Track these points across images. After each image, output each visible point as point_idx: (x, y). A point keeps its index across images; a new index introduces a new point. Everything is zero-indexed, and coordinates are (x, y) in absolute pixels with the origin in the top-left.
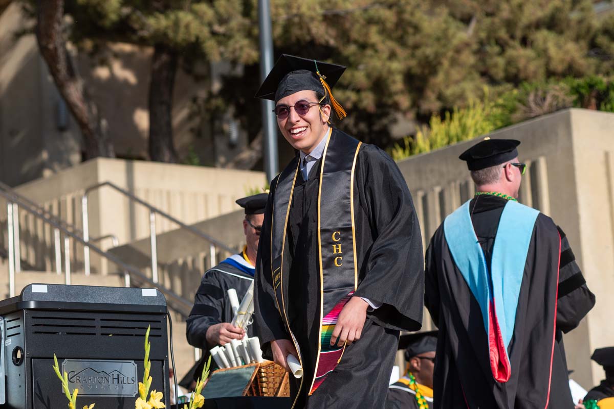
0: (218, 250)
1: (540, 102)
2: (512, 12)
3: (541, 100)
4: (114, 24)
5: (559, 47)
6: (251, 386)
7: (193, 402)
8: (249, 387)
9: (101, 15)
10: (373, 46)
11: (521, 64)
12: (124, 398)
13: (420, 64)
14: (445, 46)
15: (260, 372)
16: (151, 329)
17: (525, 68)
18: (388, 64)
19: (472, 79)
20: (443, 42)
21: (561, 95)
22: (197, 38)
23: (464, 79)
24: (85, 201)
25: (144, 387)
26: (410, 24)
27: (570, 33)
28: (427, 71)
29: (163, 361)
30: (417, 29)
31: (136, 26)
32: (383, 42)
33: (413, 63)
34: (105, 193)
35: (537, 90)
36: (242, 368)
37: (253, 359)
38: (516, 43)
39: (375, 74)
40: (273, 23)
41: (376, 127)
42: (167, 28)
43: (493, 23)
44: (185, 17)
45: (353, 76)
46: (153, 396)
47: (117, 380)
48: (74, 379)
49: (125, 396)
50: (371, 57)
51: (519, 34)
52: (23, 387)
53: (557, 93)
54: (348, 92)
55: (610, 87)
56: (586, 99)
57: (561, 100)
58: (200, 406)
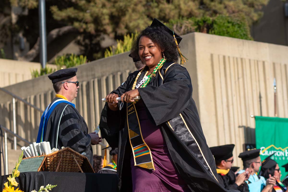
0: (16, 101)
1: (178, 29)
3: (179, 28)
5: (185, 3)
6: (42, 166)
7: (14, 174)
8: (41, 167)
10: (94, 1)
11: (167, 11)
13: (117, 10)
14: (130, 2)
15: (46, 159)
17: (169, 13)
18: (101, 10)
19: (143, 19)
21: (189, 26)
23: (139, 19)
28: (120, 14)
33: (114, 10)
35: (177, 23)
36: (37, 157)
37: (43, 153)
38: (165, 2)
39: (95, 15)
41: (94, 42)
45: (84, 15)
50: (93, 6)
53: (187, 25)
54: (82, 24)
55: (214, 22)
56: (202, 28)
57: (189, 28)
58: (18, 176)
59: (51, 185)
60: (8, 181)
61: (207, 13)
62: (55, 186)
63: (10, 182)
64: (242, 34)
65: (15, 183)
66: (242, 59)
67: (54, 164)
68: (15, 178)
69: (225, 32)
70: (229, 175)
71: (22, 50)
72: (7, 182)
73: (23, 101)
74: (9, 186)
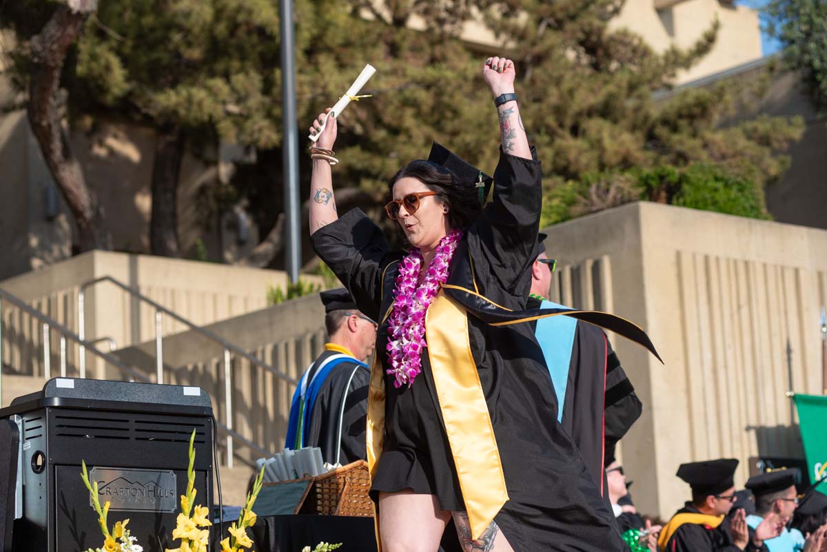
0: (232, 356)
1: (602, 195)
2: (561, 97)
3: (604, 192)
4: (118, 99)
5: (613, 137)
6: (304, 503)
7: (242, 520)
8: (302, 504)
9: (103, 90)
10: (407, 131)
11: (572, 155)
12: (161, 513)
14: (487, 133)
15: (314, 487)
16: (196, 433)
17: (577, 160)
20: (485, 128)
21: (627, 187)
22: (211, 117)
24: (81, 297)
25: (187, 501)
26: (448, 107)
27: (624, 123)
29: (206, 471)
30: (456, 113)
31: (139, 104)
32: (418, 127)
34: (102, 289)
35: (599, 180)
36: (293, 482)
37: (306, 472)
38: (567, 133)
40: (298, 102)
42: (178, 104)
43: (540, 110)
44: (199, 94)
45: (383, 164)
46: (198, 512)
47: (153, 493)
48: (104, 490)
49: (163, 512)
50: (404, 143)
51: (568, 122)
52: (44, 498)
53: (621, 185)
54: (379, 183)
55: (683, 179)
56: (655, 192)
57: (626, 193)
58: (252, 524)
59: (327, 544)
60: (229, 535)
61: (664, 158)
62: (337, 546)
63: (235, 537)
64: (747, 205)
65: (245, 540)
66: (746, 263)
67: (330, 498)
68: (246, 529)
69: (709, 201)
70: (722, 528)
71: (241, 243)
72: (228, 538)
73: (247, 356)
74: (231, 547)
